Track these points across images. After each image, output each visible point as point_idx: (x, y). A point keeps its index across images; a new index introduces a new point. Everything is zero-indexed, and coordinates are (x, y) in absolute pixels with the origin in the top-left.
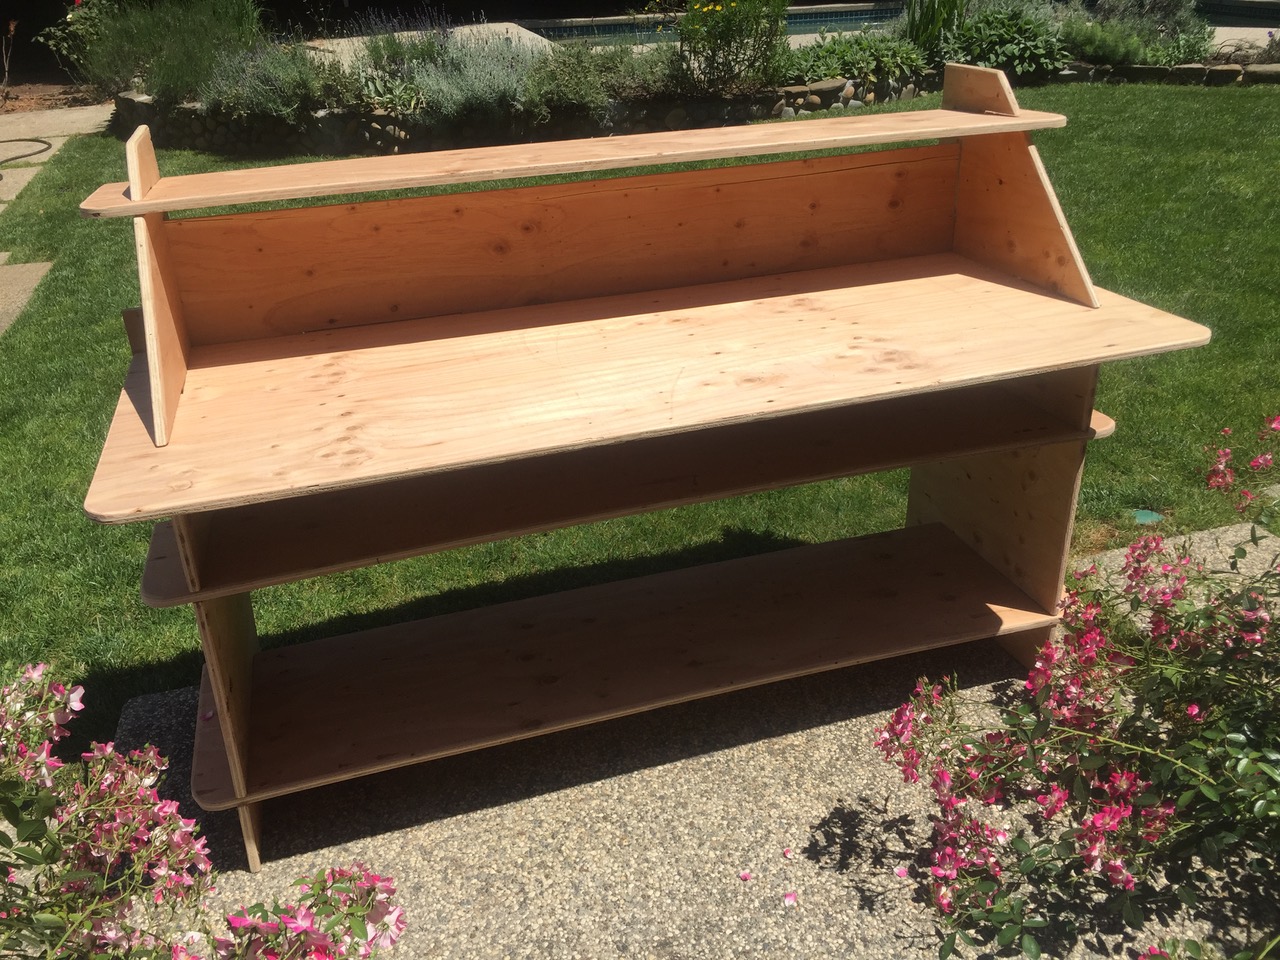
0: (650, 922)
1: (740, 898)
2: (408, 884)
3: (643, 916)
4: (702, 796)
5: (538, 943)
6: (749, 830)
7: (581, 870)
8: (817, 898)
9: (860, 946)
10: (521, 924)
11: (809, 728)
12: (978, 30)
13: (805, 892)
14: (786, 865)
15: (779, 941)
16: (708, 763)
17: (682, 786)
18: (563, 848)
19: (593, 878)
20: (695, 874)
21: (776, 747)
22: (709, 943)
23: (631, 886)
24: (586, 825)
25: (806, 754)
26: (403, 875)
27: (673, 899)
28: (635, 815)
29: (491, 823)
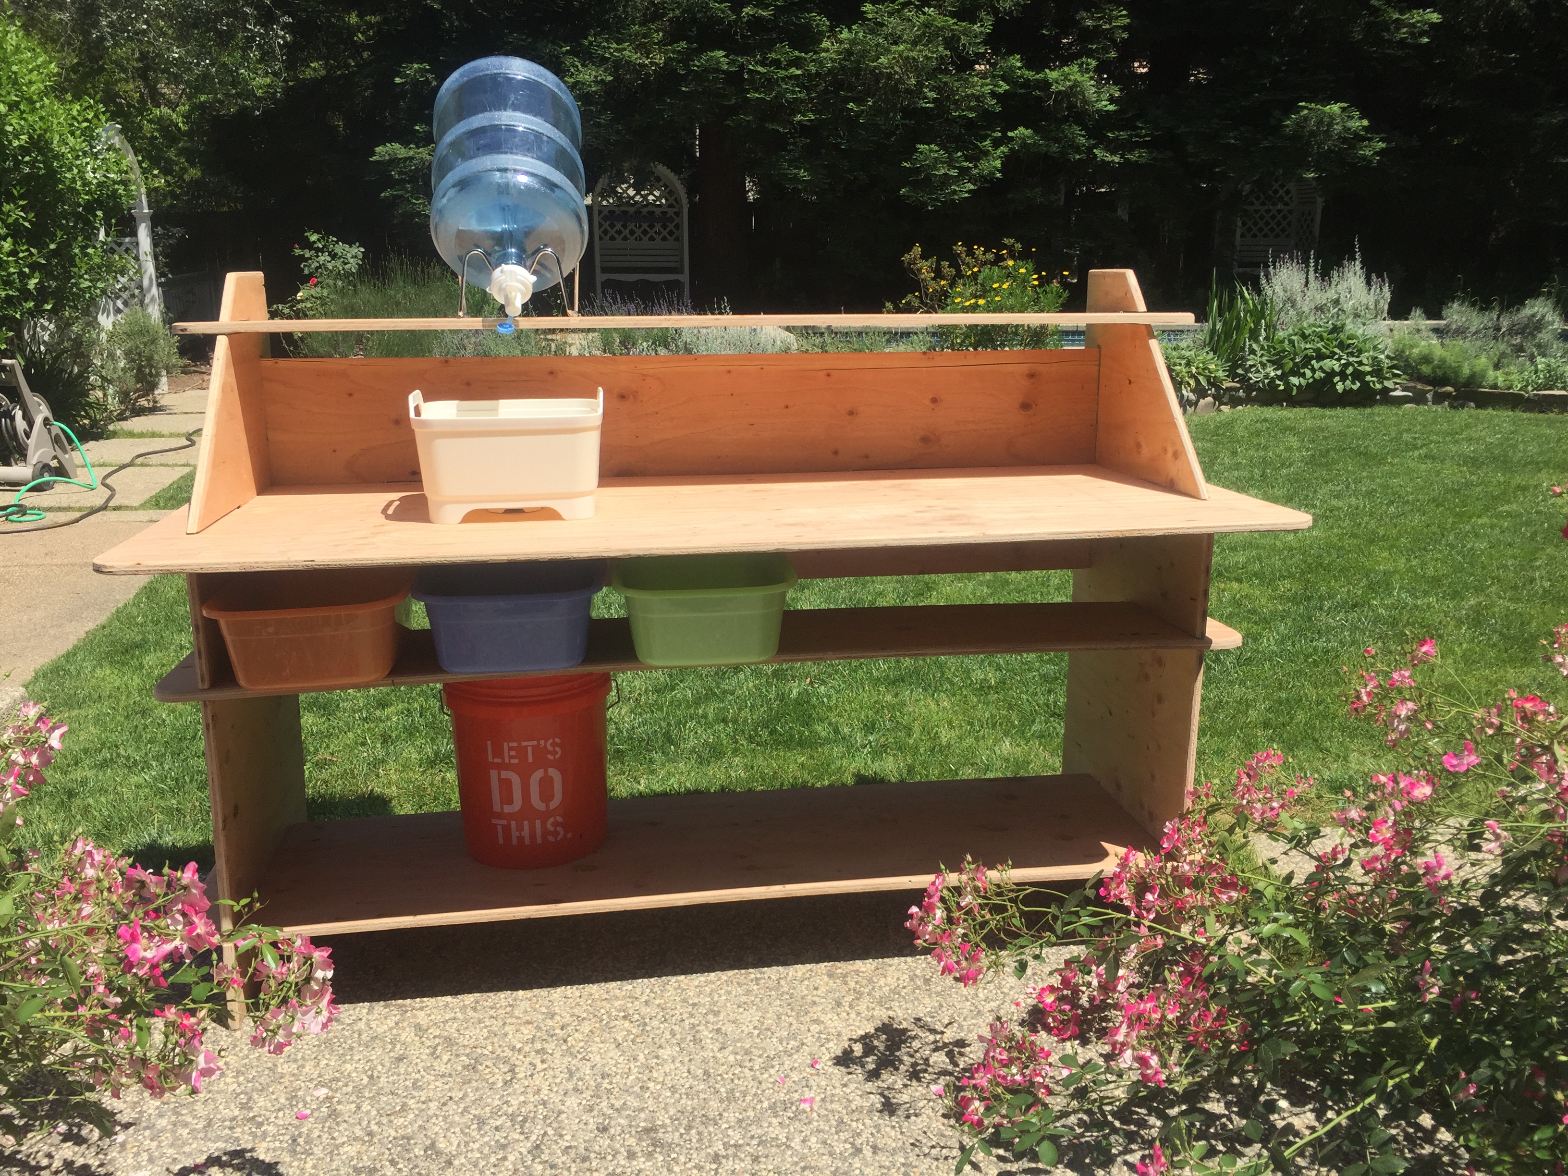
0: (642, 1110)
1: (748, 1098)
2: (392, 1054)
3: (636, 1104)
4: (739, 1007)
5: (512, 1117)
6: (781, 1041)
7: (583, 1059)
8: (836, 1106)
9: (867, 1152)
10: (499, 1099)
11: (882, 958)
12: (1291, 342)
13: (823, 1100)
14: (812, 1075)
15: (778, 1139)
16: (757, 979)
17: (720, 996)
18: (569, 1039)
19: (593, 1068)
20: (706, 1073)
21: (839, 971)
22: (699, 1133)
23: (631, 1078)
24: (602, 1021)
25: (870, 981)
26: (390, 1046)
27: (673, 1093)
28: (659, 1017)
29: (500, 1011)
